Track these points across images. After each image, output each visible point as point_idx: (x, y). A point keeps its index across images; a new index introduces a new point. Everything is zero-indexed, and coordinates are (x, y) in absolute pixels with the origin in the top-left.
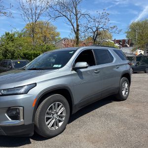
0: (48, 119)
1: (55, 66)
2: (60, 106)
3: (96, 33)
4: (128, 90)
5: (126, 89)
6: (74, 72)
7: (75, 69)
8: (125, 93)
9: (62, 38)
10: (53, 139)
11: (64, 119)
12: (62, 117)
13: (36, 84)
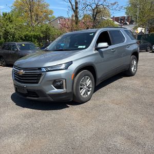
0: (81, 89)
1: (79, 47)
2: (88, 80)
3: (95, 11)
4: (136, 67)
5: (135, 66)
6: (97, 52)
7: (97, 49)
8: (134, 70)
9: (56, 17)
10: (85, 104)
11: (91, 89)
12: (89, 88)
13: (72, 61)
